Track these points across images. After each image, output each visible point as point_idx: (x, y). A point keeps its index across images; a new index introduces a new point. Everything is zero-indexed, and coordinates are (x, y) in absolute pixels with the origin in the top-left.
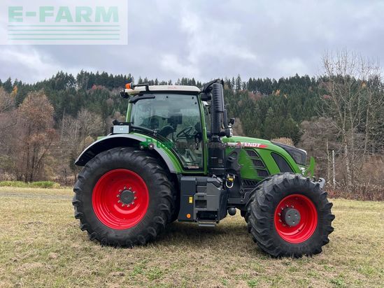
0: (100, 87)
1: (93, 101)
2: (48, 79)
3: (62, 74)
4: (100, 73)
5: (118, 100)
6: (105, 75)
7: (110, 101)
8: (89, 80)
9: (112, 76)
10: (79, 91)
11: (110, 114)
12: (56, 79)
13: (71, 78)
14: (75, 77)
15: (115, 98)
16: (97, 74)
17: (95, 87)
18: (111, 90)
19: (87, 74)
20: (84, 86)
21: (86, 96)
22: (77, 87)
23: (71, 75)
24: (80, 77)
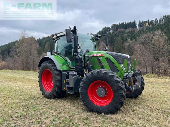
0: (121, 29)
1: (118, 36)
2: (100, 31)
3: (105, 27)
4: (121, 23)
5: (129, 34)
6: (123, 24)
7: (126, 35)
8: (116, 27)
9: (126, 23)
10: (112, 33)
11: (126, 41)
12: (103, 30)
13: (109, 28)
14: (111, 27)
15: (128, 33)
16: (120, 24)
17: (119, 30)
18: (126, 30)
19: (115, 25)
20: (114, 31)
21: (115, 34)
22: (111, 32)
23: (109, 27)
24: (112, 27)
